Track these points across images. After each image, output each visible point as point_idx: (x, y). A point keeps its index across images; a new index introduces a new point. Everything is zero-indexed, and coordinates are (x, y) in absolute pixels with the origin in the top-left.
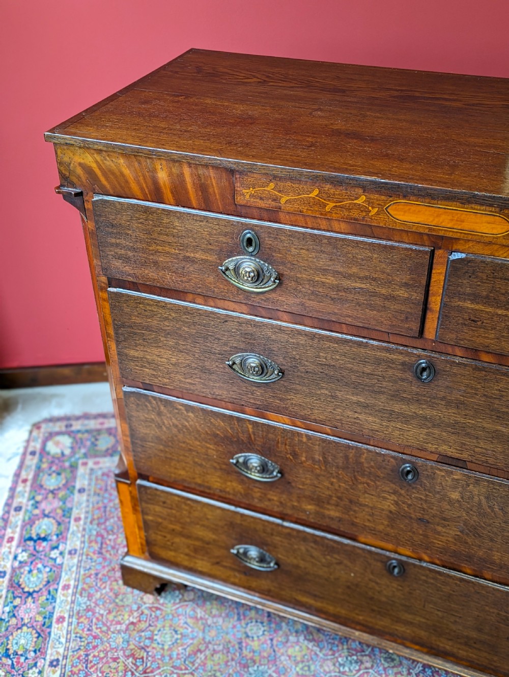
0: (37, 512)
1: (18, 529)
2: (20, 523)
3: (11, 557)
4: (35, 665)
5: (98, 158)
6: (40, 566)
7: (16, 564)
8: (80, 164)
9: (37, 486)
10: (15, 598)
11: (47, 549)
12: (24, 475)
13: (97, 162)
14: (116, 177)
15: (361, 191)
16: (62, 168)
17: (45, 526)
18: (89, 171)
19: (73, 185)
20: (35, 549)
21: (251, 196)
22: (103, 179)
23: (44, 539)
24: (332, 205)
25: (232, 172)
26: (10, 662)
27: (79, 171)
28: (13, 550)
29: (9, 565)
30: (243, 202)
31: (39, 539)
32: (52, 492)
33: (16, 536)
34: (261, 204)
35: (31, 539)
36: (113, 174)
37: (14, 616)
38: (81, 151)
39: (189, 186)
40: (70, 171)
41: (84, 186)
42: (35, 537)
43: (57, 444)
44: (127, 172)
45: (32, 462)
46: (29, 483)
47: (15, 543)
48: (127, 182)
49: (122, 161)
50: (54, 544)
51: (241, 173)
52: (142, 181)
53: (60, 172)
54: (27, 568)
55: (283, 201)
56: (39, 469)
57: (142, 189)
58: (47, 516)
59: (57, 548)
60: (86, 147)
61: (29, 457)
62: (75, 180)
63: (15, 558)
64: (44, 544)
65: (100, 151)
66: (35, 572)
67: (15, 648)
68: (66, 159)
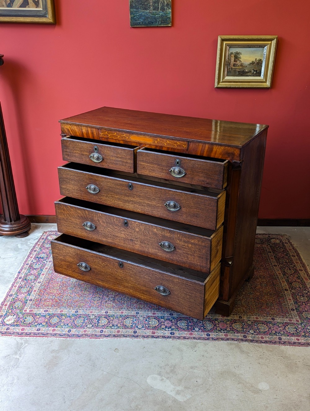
0: (41, 252)
1: (34, 255)
2: (35, 254)
3: (31, 261)
4: (34, 282)
5: (70, 126)
6: (39, 263)
7: (32, 262)
8: (66, 128)
9: (42, 246)
10: (30, 269)
11: (42, 260)
12: (39, 243)
13: (70, 127)
14: (74, 131)
15: (124, 133)
16: (62, 129)
17: (42, 255)
18: (68, 130)
19: (64, 133)
20: (39, 260)
21: (103, 135)
22: (71, 132)
23: (42, 258)
24: (119, 136)
25: (98, 129)
26: (26, 281)
27: (66, 130)
28: (32, 259)
29: (30, 262)
30: (101, 136)
31: (40, 258)
32: (47, 248)
33: (33, 257)
34: (105, 137)
35: (38, 258)
36: (73, 130)
37: (29, 273)
38: (66, 125)
39: (90, 133)
40: (64, 130)
41: (66, 133)
42: (39, 257)
43: (51, 237)
44: (76, 130)
45: (42, 241)
46: (40, 245)
47: (32, 258)
48: (76, 132)
49: (75, 127)
50: (45, 259)
51: (100, 129)
52: (79, 132)
53: (61, 130)
54: (35, 264)
55: (109, 136)
56: (44, 242)
57: (79, 134)
58: (44, 253)
59: (46, 260)
60: (67, 124)
61: (41, 239)
62: (65, 132)
63: (32, 261)
64: (42, 259)
65: (70, 125)
66: (38, 265)
67: (28, 279)
68: (63, 127)
